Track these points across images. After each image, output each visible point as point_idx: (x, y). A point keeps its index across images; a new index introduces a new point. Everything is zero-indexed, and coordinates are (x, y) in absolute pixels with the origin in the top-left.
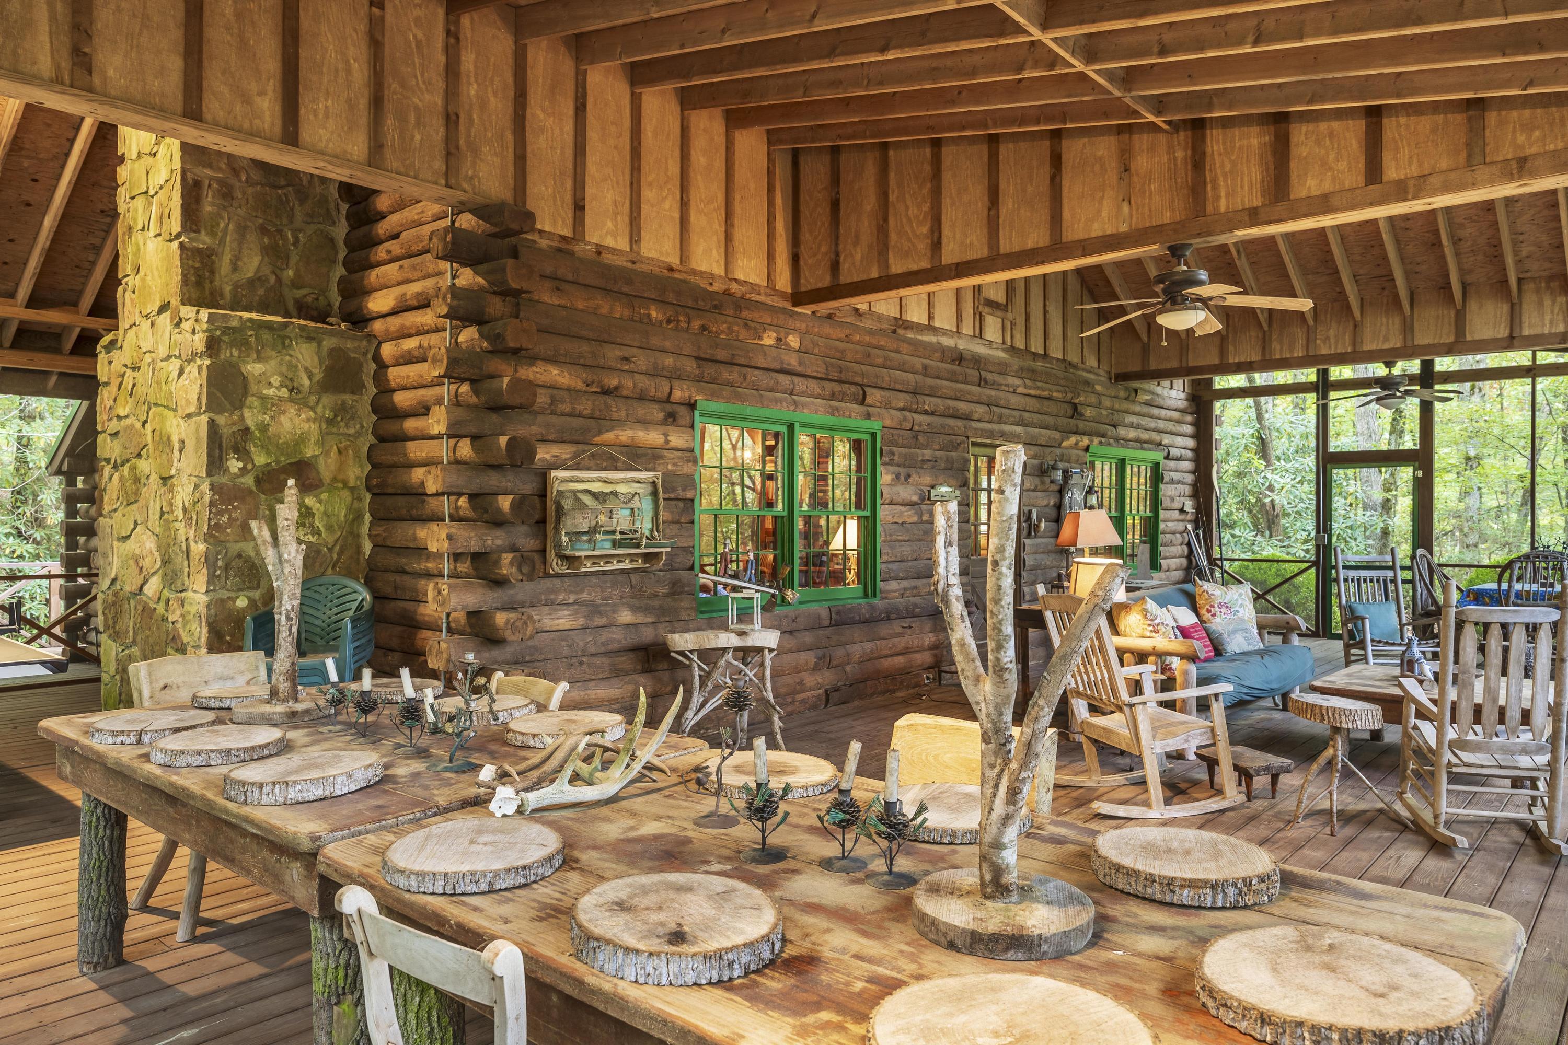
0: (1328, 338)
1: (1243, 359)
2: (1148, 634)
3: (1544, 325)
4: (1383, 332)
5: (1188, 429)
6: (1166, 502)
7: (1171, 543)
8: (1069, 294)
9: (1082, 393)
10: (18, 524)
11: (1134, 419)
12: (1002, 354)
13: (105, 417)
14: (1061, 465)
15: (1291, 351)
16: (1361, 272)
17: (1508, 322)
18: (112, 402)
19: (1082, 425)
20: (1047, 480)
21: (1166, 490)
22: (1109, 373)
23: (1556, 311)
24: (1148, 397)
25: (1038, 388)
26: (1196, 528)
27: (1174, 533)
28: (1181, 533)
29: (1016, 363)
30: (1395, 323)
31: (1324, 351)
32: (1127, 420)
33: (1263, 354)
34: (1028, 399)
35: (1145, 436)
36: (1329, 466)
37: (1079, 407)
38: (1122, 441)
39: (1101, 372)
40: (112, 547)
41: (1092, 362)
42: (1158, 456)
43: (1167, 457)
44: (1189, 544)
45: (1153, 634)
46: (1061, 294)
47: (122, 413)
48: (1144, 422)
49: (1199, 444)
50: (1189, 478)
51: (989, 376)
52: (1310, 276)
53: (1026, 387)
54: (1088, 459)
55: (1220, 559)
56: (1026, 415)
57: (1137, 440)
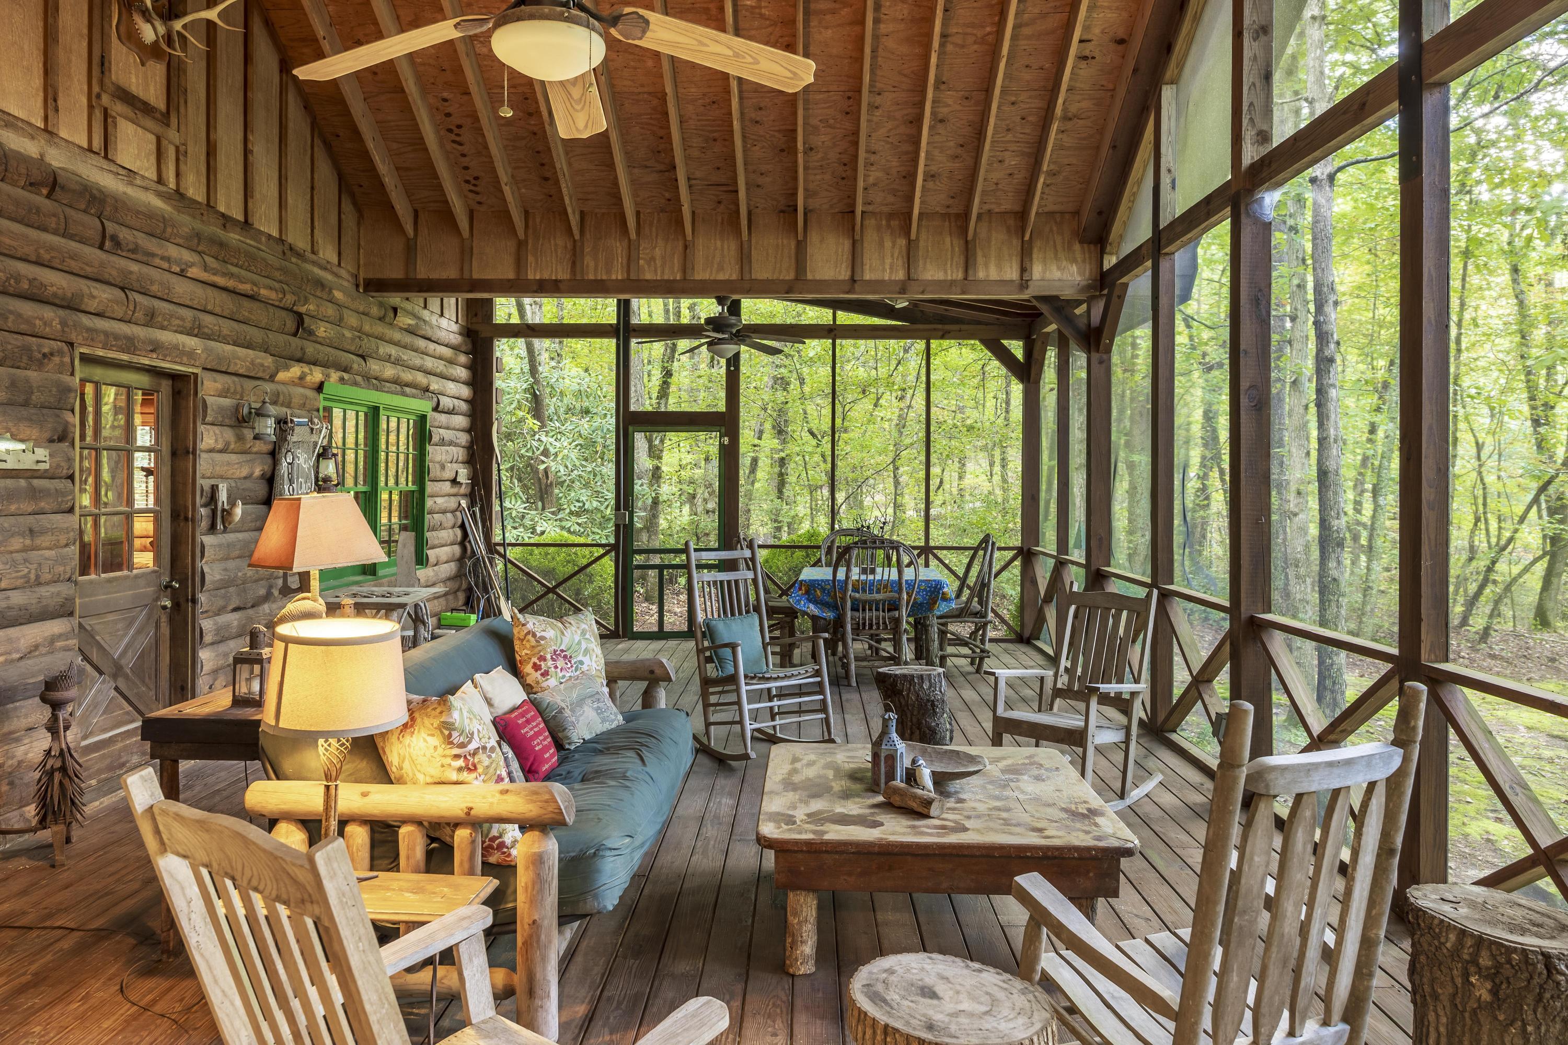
0: (653, 259)
1: (546, 276)
2: (454, 776)
3: (884, 270)
4: (717, 259)
5: (462, 373)
6: (435, 471)
7: (441, 527)
8: (291, 136)
9: (312, 299)
11: (393, 351)
12: (158, 203)
14: (272, 410)
15: (609, 272)
16: (698, 174)
17: (850, 262)
19: (311, 349)
20: (248, 434)
21: (435, 454)
22: (356, 277)
23: (896, 255)
24: (410, 321)
25: (232, 275)
26: (472, 504)
27: (444, 512)
28: (453, 512)
29: (186, 222)
30: (730, 248)
31: (648, 276)
32: (381, 351)
33: (573, 272)
34: (210, 291)
35: (407, 376)
36: (631, 429)
37: (307, 320)
38: (374, 382)
39: (343, 273)
41: (328, 253)
42: (424, 406)
43: (436, 409)
44: (463, 526)
45: (465, 776)
46: (276, 131)
48: (406, 355)
49: (475, 393)
50: (464, 438)
51: (124, 234)
52: (636, 171)
53: (206, 268)
54: (322, 404)
55: (503, 545)
56: (208, 319)
57: (396, 381)
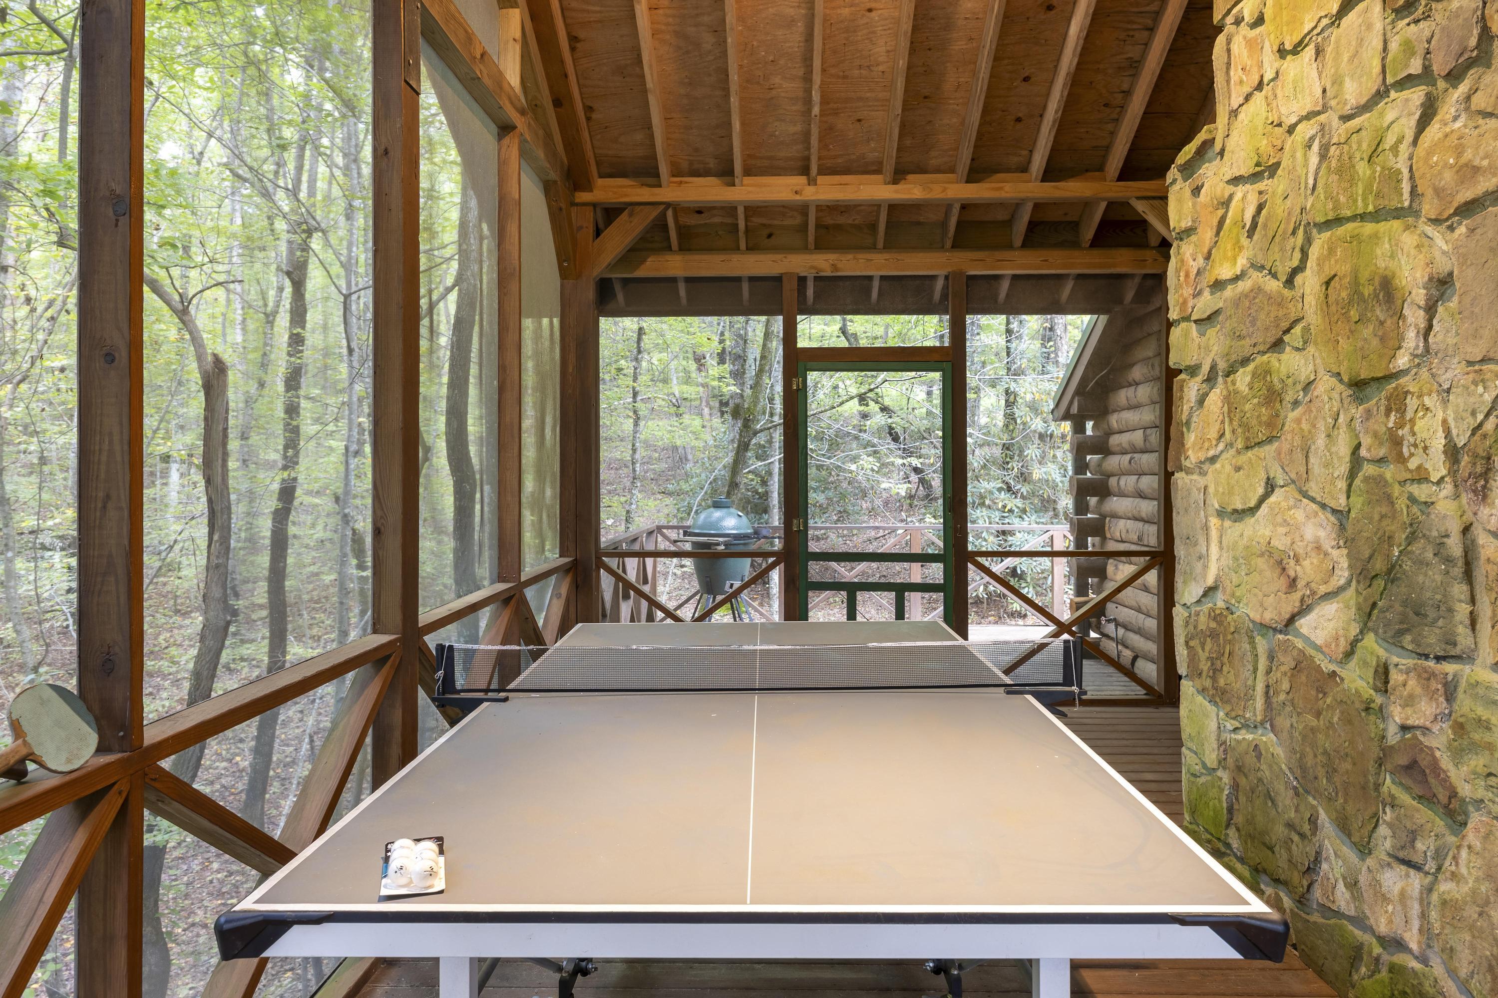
10: (1007, 479)
13: (1187, 291)
18: (1201, 261)
40: (1206, 528)
47: (1225, 272)
